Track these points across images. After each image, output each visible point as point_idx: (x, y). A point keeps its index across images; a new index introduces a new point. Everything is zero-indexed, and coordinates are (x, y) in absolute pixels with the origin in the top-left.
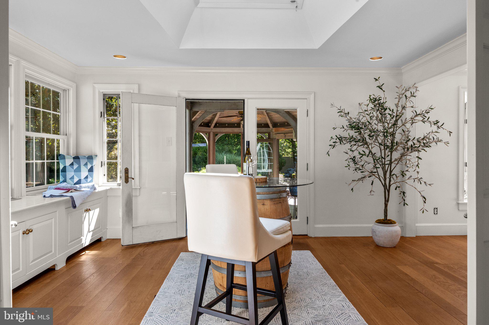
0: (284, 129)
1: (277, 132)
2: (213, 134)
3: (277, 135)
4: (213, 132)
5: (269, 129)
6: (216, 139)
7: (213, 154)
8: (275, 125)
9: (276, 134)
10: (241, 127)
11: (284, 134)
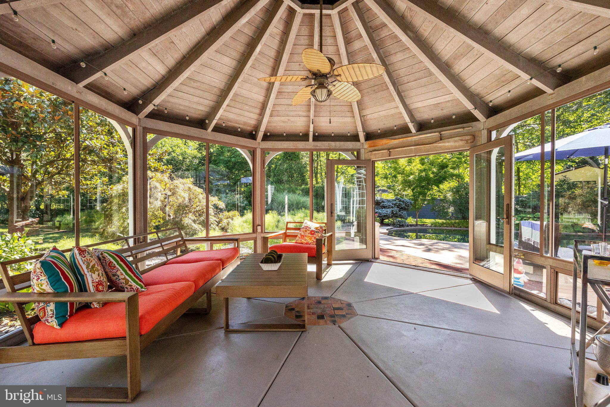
0: (387, 142)
1: (373, 148)
2: (261, 152)
3: (375, 152)
4: (261, 149)
5: (358, 143)
6: (266, 161)
7: (261, 186)
8: (369, 137)
9: (371, 152)
10: (310, 140)
11: (389, 149)
